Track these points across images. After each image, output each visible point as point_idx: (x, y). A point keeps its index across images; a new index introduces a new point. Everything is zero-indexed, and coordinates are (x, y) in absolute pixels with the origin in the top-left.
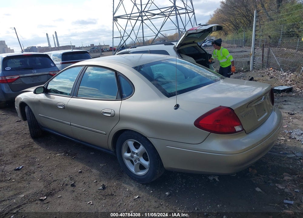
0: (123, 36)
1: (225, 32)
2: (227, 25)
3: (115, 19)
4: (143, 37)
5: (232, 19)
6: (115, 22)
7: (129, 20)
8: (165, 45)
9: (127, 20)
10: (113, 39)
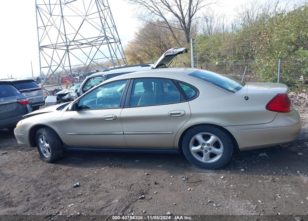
0: (51, 66)
1: (140, 61)
2: (142, 54)
3: (41, 48)
4: (70, 66)
5: (147, 49)
6: (42, 51)
7: (55, 49)
8: (142, 66)
9: (53, 49)
10: (41, 69)
